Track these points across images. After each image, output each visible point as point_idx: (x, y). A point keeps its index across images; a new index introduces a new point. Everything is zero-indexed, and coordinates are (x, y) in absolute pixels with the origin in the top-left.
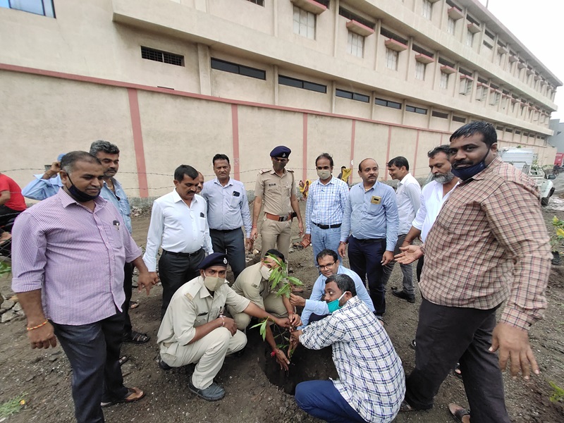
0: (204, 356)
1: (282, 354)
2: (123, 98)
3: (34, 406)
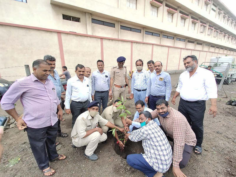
0: (90, 143)
1: (121, 143)
2: (55, 37)
3: (23, 161)
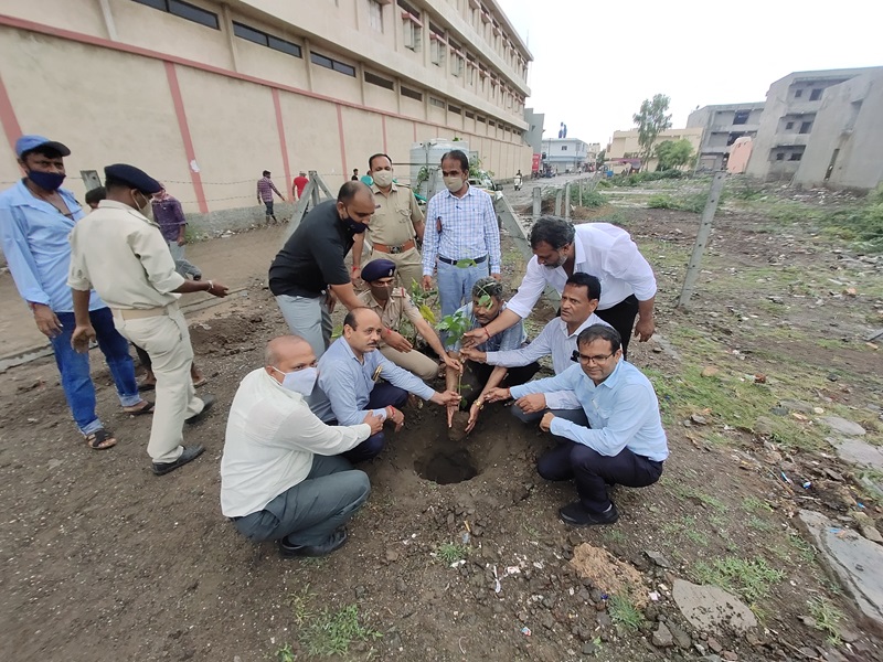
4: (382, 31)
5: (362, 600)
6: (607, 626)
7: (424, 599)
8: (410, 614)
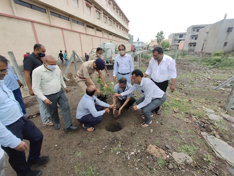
4: (91, 14)
5: (93, 165)
6: (157, 165)
7: (110, 163)
8: (106, 167)
